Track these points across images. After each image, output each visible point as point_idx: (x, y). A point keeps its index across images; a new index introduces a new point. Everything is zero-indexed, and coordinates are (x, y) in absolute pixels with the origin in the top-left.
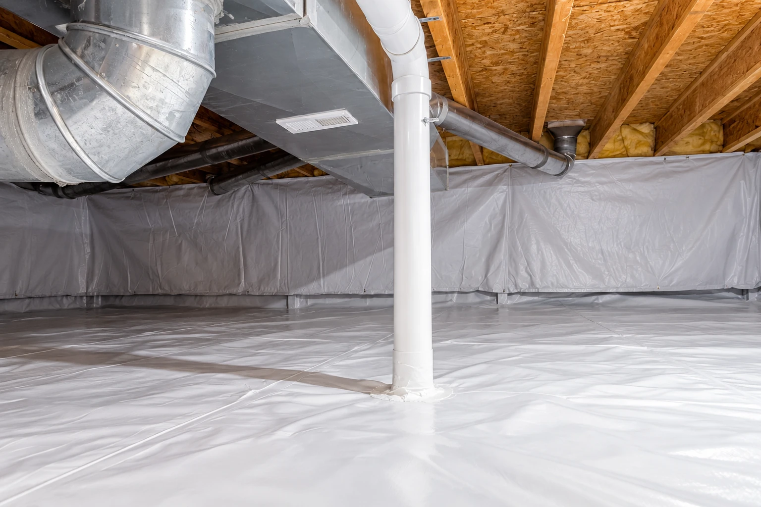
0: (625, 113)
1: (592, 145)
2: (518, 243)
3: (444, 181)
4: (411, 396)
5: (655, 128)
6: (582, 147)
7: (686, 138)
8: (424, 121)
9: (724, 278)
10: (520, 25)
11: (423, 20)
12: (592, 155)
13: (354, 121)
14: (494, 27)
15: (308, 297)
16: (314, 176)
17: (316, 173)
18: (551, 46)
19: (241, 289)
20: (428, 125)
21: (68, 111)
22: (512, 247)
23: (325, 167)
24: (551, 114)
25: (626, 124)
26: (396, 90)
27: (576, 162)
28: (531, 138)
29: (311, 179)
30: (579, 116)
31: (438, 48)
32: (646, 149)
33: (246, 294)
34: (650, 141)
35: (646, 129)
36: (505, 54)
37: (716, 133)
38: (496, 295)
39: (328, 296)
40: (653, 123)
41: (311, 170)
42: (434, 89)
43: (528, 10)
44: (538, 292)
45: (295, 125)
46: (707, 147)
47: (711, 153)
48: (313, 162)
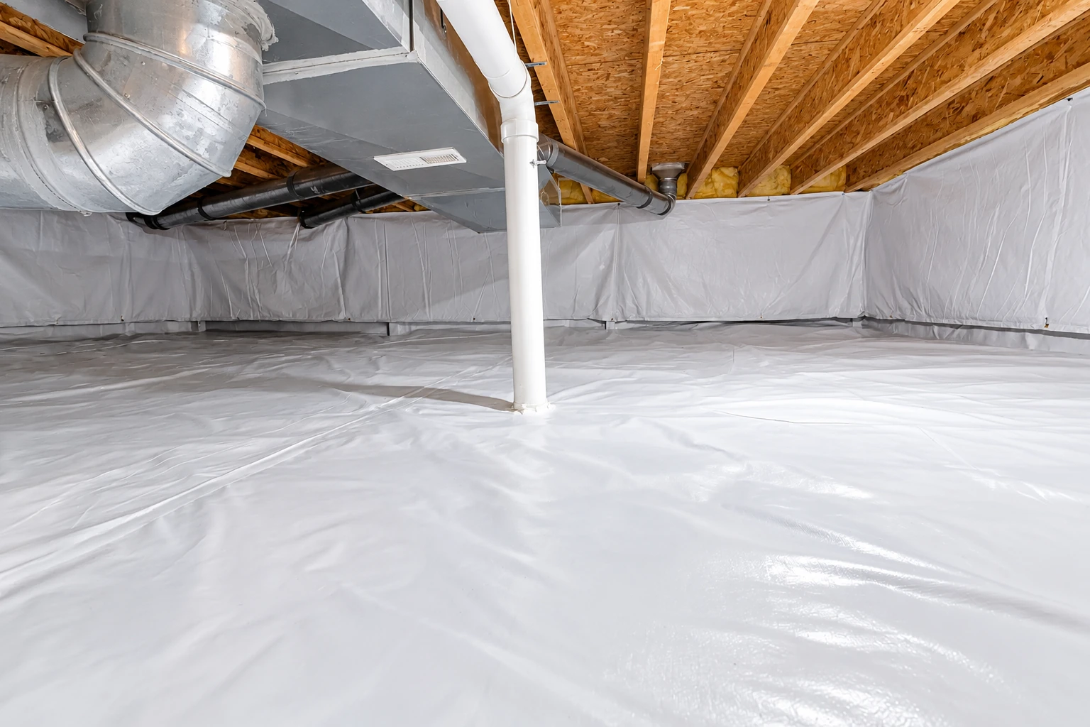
0: (714, 158)
1: (689, 187)
2: (625, 275)
3: (557, 217)
4: (527, 412)
5: (739, 172)
6: (681, 189)
7: (764, 182)
8: (532, 163)
9: (827, 307)
10: (620, 72)
11: (529, 65)
12: (689, 196)
13: (462, 160)
14: (597, 73)
15: (410, 324)
16: (415, 211)
17: (416, 208)
18: (647, 92)
19: (342, 316)
20: (536, 167)
21: (89, 138)
22: (620, 281)
23: (427, 204)
24: (652, 158)
25: (716, 168)
26: (505, 131)
27: (677, 202)
28: (637, 181)
29: (412, 213)
30: (678, 160)
31: (545, 92)
32: (730, 191)
33: (348, 321)
34: (734, 182)
35: (730, 172)
36: (608, 100)
37: (785, 177)
38: (605, 322)
39: (435, 323)
40: (736, 167)
41: (412, 206)
42: (541, 132)
43: (626, 58)
44: (644, 321)
45: (396, 162)
46: (779, 190)
47: (783, 195)
48: (413, 197)
